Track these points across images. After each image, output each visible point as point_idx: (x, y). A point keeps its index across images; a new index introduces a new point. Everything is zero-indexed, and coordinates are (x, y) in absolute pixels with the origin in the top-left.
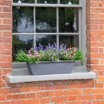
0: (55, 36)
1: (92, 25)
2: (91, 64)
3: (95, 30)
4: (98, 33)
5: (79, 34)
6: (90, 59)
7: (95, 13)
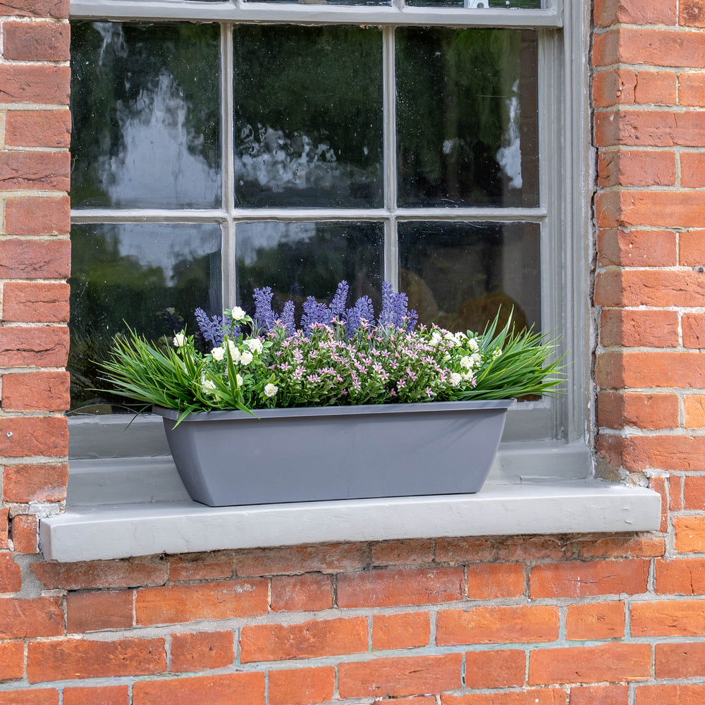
1: (635, 155)
2: (629, 432)
3: (655, 189)
4: (678, 209)
5: (542, 217)
6: (621, 392)
7: (653, 69)
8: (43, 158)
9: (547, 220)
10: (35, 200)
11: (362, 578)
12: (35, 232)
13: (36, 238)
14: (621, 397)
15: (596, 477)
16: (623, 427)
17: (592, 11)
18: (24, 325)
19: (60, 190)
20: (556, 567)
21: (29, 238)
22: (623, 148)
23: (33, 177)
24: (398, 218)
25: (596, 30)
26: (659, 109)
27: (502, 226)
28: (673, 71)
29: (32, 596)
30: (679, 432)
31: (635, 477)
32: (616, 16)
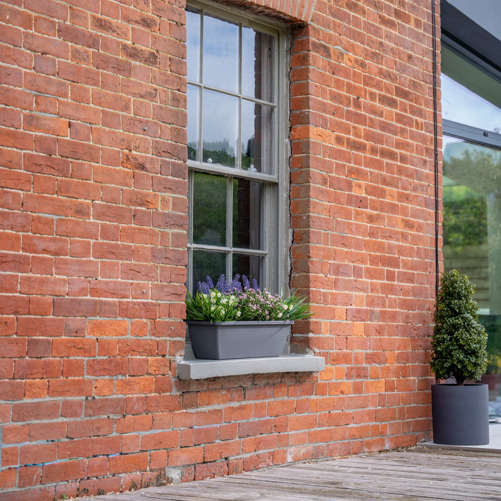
0: (224, 255)
1: (313, 232)
2: (311, 335)
3: (317, 245)
4: (322, 253)
5: (266, 254)
6: (309, 320)
7: (317, 201)
8: (181, 217)
9: (268, 256)
10: (179, 233)
11: (251, 389)
12: (179, 247)
13: (179, 249)
14: (309, 322)
15: (291, 353)
16: (309, 333)
17: (290, 178)
18: (175, 284)
19: (185, 230)
20: (294, 385)
21: (178, 249)
22: (310, 229)
23: (179, 224)
24: (234, 251)
25: (292, 185)
26: (318, 216)
27: (249, 256)
28: (321, 202)
29: (175, 394)
30: (321, 335)
31: (312, 352)
32: (308, 180)
